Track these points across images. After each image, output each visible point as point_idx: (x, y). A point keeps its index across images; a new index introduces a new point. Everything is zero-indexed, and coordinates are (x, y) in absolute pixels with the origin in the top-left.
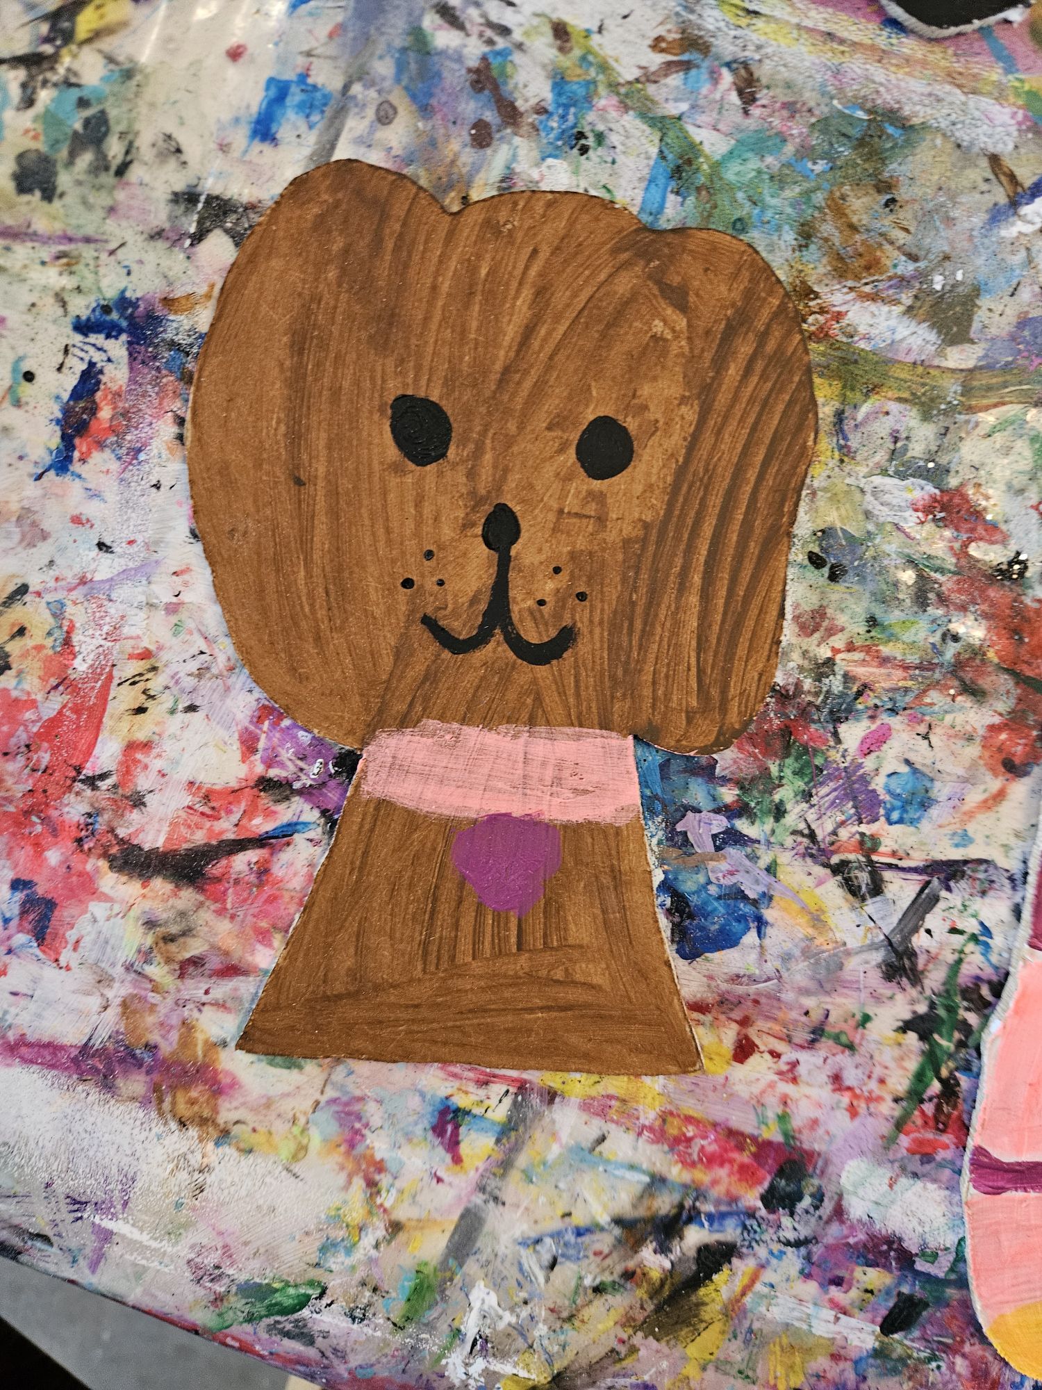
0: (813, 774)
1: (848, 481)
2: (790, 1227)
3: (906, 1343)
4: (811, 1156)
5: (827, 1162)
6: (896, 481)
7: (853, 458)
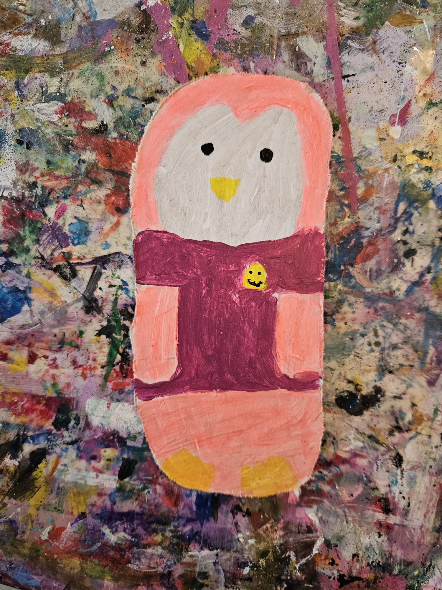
0: (38, 231)
1: (26, 108)
2: (68, 436)
3: (130, 482)
4: (70, 400)
5: (78, 402)
6: (46, 104)
7: (26, 99)
